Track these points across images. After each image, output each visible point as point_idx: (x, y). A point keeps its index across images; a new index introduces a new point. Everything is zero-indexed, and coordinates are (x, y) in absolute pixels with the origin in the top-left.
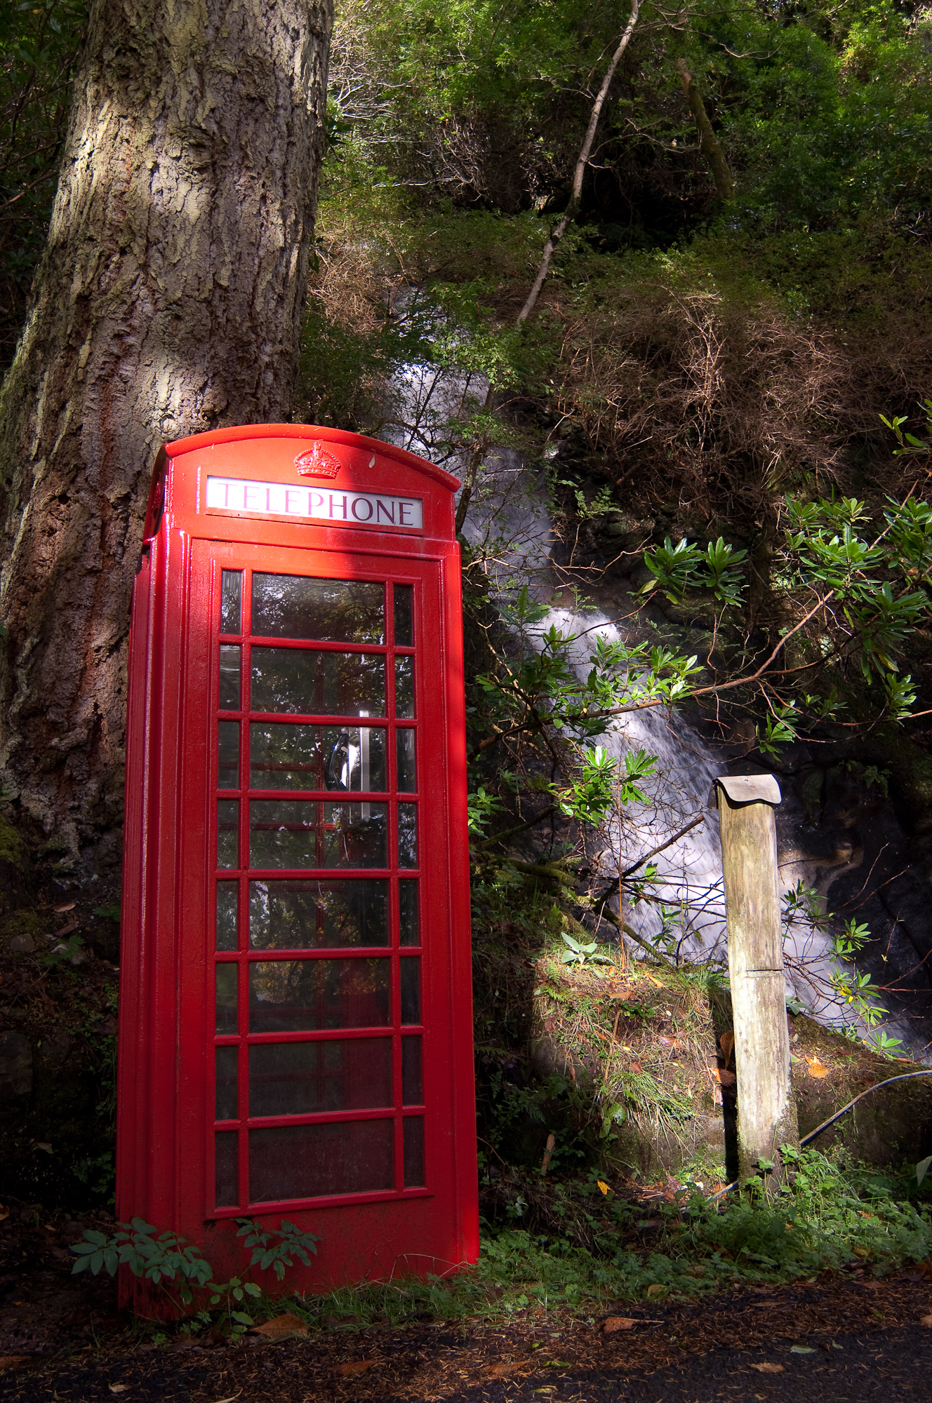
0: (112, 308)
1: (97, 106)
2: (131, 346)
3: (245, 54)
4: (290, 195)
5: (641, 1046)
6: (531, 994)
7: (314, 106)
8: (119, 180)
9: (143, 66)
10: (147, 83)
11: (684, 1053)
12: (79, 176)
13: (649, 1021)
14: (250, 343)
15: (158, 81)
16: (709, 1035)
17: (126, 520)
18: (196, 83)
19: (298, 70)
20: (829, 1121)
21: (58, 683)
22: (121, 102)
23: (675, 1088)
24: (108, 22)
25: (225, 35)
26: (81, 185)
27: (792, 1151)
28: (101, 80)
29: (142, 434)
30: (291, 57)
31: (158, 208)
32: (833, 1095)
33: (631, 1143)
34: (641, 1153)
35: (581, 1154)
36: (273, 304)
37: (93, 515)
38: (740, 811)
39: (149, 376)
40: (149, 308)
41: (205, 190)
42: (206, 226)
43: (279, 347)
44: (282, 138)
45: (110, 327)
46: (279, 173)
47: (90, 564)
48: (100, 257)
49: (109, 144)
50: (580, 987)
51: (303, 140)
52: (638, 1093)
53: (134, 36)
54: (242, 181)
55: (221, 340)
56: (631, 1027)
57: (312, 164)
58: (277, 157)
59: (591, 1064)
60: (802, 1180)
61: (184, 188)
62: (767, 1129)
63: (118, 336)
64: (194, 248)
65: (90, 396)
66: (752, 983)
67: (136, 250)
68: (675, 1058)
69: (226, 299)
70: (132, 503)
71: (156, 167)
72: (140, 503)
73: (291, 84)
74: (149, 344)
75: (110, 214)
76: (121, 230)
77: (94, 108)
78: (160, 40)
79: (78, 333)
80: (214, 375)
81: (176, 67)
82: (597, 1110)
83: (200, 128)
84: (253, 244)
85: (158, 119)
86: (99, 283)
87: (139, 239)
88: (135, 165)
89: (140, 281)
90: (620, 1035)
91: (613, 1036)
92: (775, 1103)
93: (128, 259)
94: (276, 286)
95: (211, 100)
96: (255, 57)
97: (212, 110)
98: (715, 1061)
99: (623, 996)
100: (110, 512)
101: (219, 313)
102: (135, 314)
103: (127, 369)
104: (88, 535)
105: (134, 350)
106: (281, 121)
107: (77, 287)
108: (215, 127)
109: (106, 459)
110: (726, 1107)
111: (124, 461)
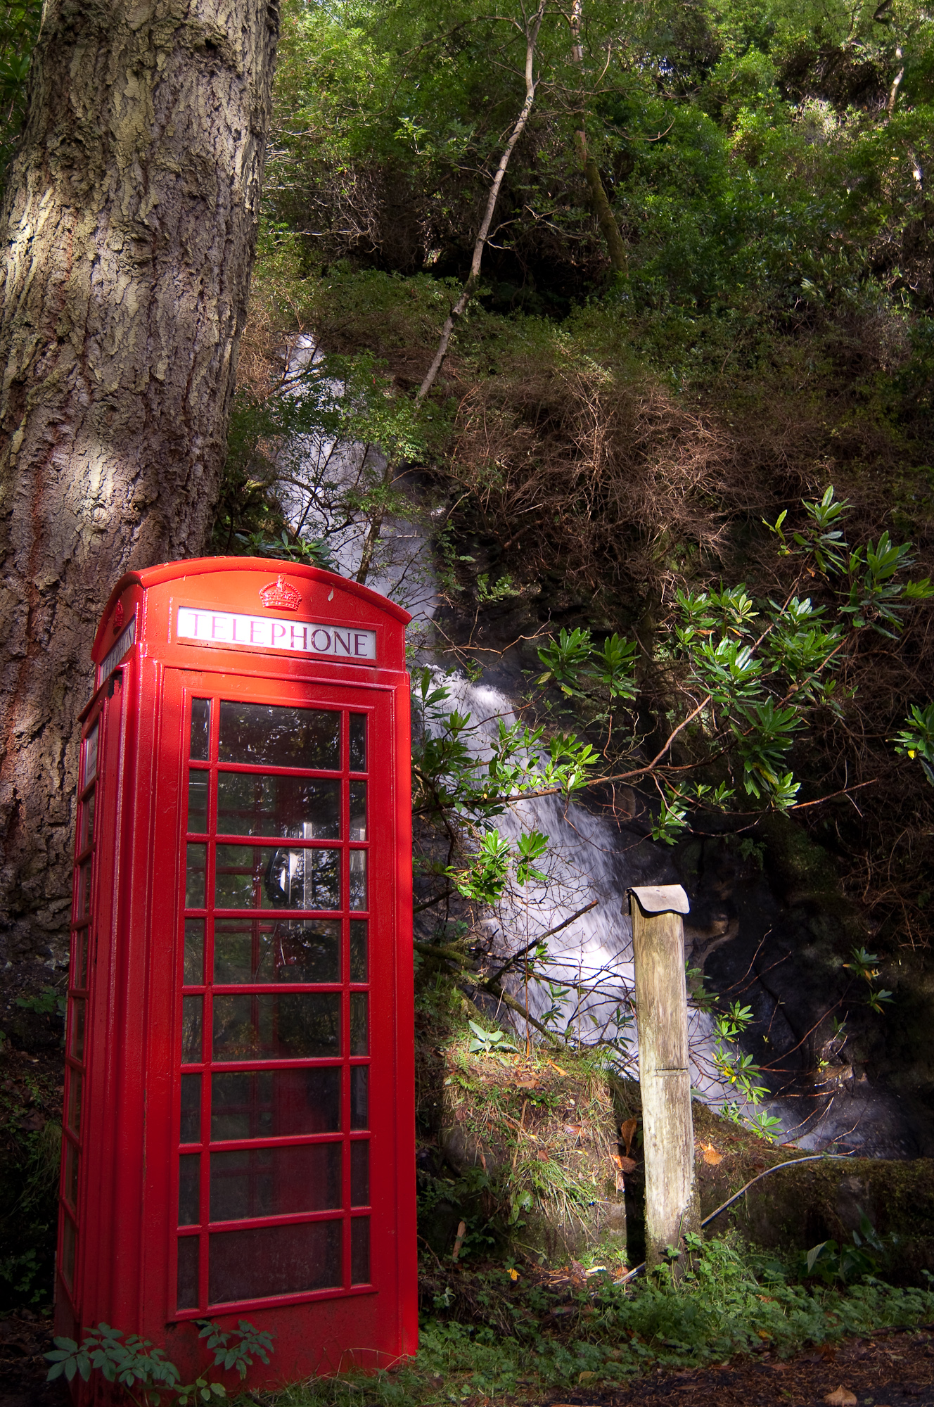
0: (48, 396)
1: (40, 192)
2: (66, 435)
3: (189, 153)
4: (226, 292)
5: (547, 1134)
6: (442, 1083)
7: (251, 204)
8: (59, 269)
9: (88, 158)
10: (91, 175)
11: (588, 1141)
12: (17, 259)
13: (554, 1109)
14: (182, 437)
15: (103, 174)
16: (609, 1122)
17: (53, 607)
18: (140, 179)
19: (238, 170)
20: (723, 1206)
22: (64, 192)
23: (580, 1175)
24: (52, 110)
25: (171, 134)
26: (19, 269)
27: (695, 1238)
28: (44, 166)
29: (73, 520)
30: (232, 157)
31: (99, 300)
32: (726, 1180)
33: (538, 1229)
34: (548, 1239)
35: (491, 1240)
36: (206, 398)
37: (20, 602)
38: (653, 920)
39: (82, 465)
40: (84, 398)
41: (144, 284)
42: (144, 319)
43: (210, 440)
44: (221, 236)
45: (44, 416)
46: (216, 270)
47: (16, 650)
48: (37, 344)
49: (50, 231)
50: (488, 1076)
51: (239, 238)
52: (545, 1181)
53: (80, 128)
54: (181, 276)
55: (155, 433)
56: (537, 1115)
57: (247, 259)
58: (215, 254)
59: (500, 1153)
60: (706, 1267)
61: (124, 281)
62: (673, 1219)
63: (53, 424)
64: (132, 340)
65: (23, 482)
66: (661, 1080)
67: (75, 340)
68: (579, 1146)
69: (161, 392)
70: (60, 591)
71: (98, 258)
72: (69, 591)
73: (232, 183)
74: (83, 433)
75: (50, 303)
76: (60, 319)
77: (35, 194)
78: (106, 133)
79: (11, 418)
80: (147, 466)
81: (121, 162)
82: (506, 1198)
83: (143, 223)
84: (189, 339)
85: (101, 211)
86: (35, 370)
87: (77, 330)
88: (77, 255)
89: (77, 370)
90: (527, 1123)
91: (520, 1125)
92: (681, 1194)
93: (66, 348)
94: (209, 379)
95: (154, 196)
96: (198, 156)
97: (155, 207)
98: (616, 1149)
99: (529, 1085)
100: (37, 599)
101: (154, 406)
102: (70, 403)
103: (60, 457)
104: (15, 622)
105: (68, 439)
106: (221, 219)
107: (11, 371)
108: (157, 223)
109: (36, 545)
110: (627, 1193)
111: (54, 549)
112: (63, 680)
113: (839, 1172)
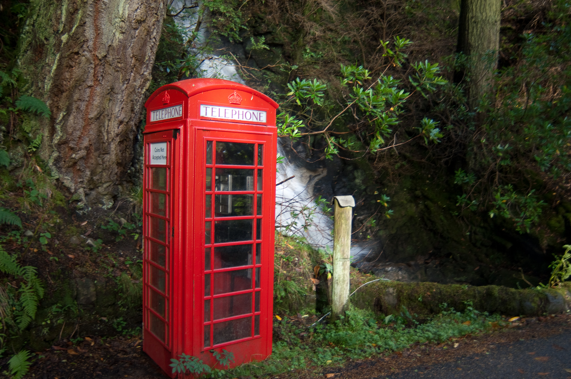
5: (290, 271)
11: (303, 273)
13: (292, 262)
16: (310, 267)
17: (104, 65)
21: (74, 132)
23: (301, 285)
27: (349, 312)
29: (112, 28)
33: (286, 303)
34: (290, 306)
37: (91, 63)
39: (116, 4)
47: (90, 83)
52: (290, 288)
56: (285, 264)
60: (353, 322)
65: (90, 9)
68: (300, 275)
70: (107, 59)
72: (111, 59)
80: (142, 4)
90: (283, 267)
91: (280, 267)
92: (344, 299)
98: (313, 276)
99: (281, 253)
100: (97, 62)
104: (89, 72)
109: (96, 38)
110: (317, 291)
111: (105, 40)
112: (108, 97)
113: (386, 286)
